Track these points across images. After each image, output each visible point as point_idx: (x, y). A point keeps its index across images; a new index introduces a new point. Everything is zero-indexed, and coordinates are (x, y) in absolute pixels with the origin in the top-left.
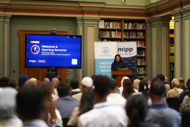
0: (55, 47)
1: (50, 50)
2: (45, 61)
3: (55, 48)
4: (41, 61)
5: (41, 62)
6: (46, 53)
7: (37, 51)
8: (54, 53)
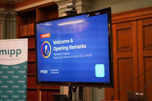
0: (70, 40)
1: (63, 48)
2: (58, 70)
3: (70, 44)
4: (54, 70)
5: (54, 73)
6: (58, 54)
7: (48, 52)
8: (68, 53)
